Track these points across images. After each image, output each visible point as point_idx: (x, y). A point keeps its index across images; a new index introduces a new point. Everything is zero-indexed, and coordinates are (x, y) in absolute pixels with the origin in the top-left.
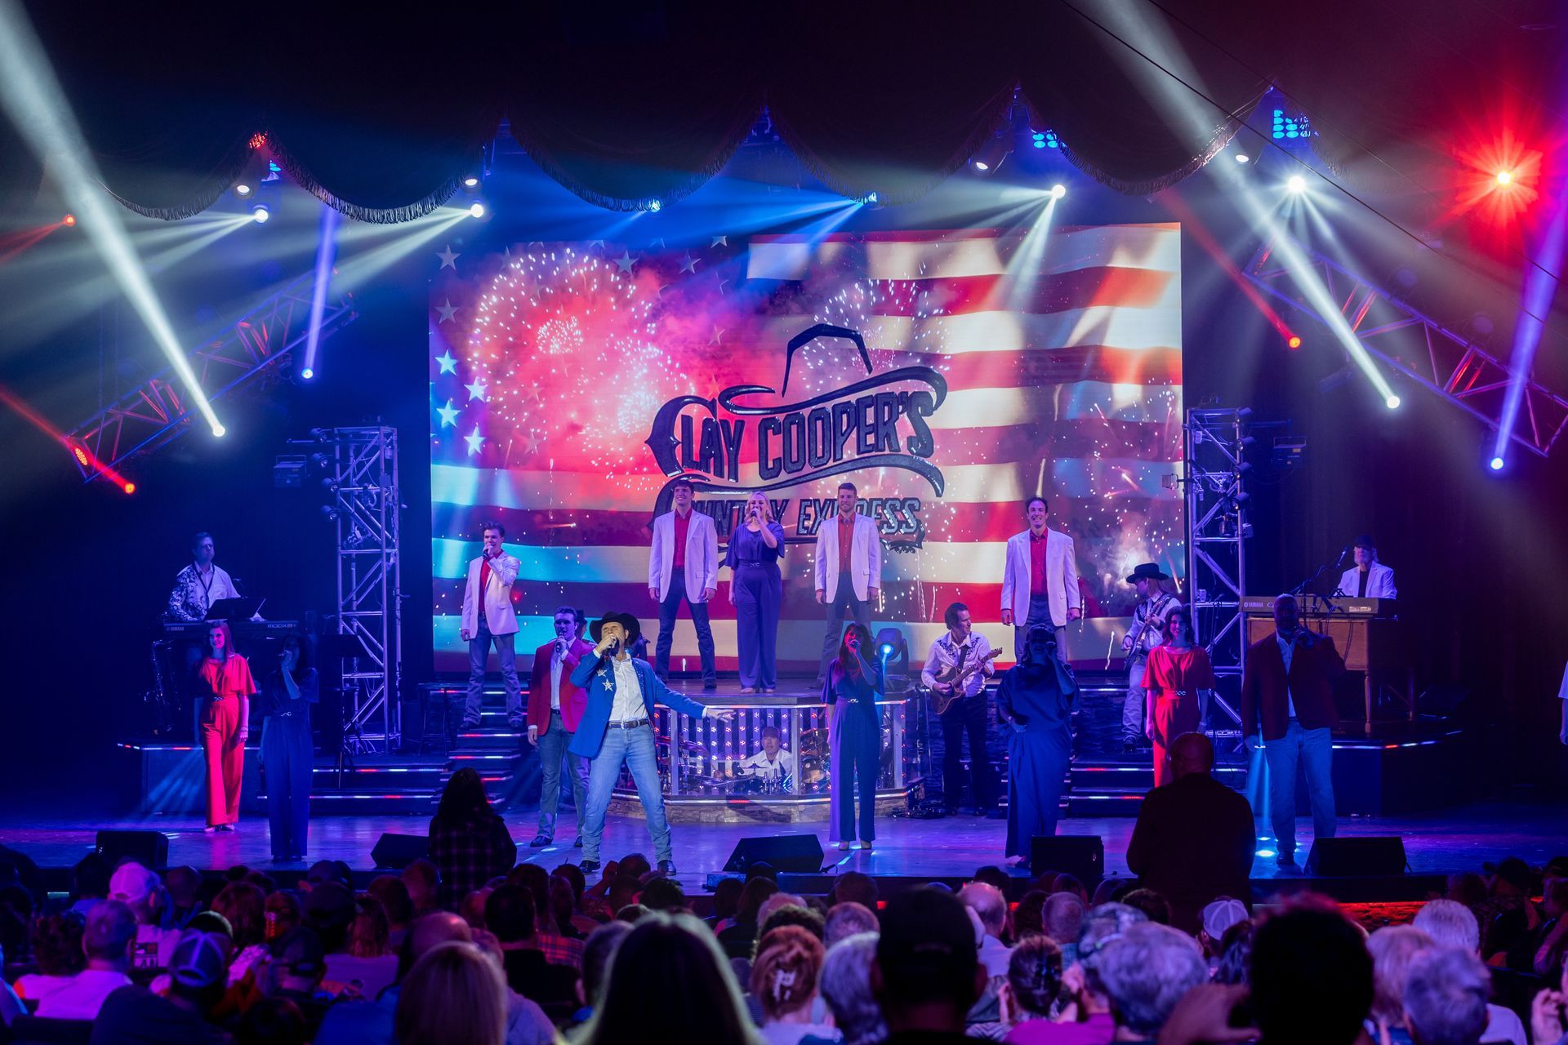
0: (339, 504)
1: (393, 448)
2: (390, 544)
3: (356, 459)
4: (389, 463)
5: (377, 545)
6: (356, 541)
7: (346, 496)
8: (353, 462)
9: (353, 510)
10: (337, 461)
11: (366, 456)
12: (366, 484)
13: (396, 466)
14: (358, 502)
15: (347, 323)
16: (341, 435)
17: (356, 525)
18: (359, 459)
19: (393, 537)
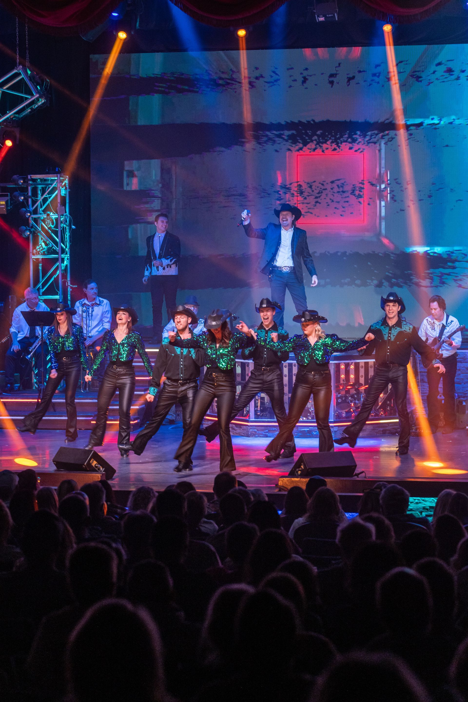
0: (31, 225)
1: (66, 189)
2: (63, 251)
3: (42, 196)
4: (63, 199)
5: (55, 252)
6: (41, 250)
7: (36, 220)
8: (40, 198)
9: (40, 229)
10: (30, 197)
11: (48, 194)
12: (49, 213)
13: (67, 201)
14: (43, 224)
15: (36, 106)
16: (34, 180)
17: (42, 239)
18: (44, 196)
19: (66, 247)
